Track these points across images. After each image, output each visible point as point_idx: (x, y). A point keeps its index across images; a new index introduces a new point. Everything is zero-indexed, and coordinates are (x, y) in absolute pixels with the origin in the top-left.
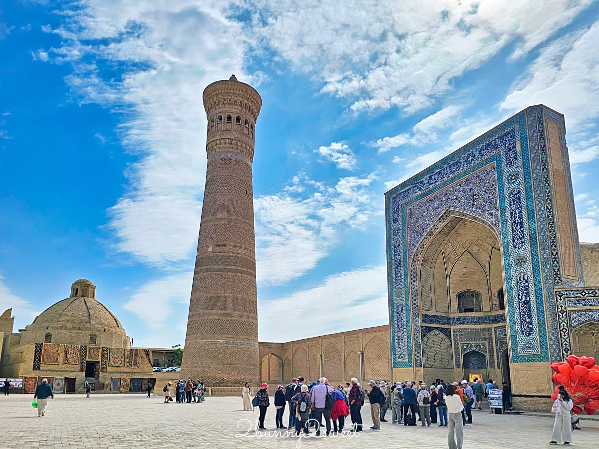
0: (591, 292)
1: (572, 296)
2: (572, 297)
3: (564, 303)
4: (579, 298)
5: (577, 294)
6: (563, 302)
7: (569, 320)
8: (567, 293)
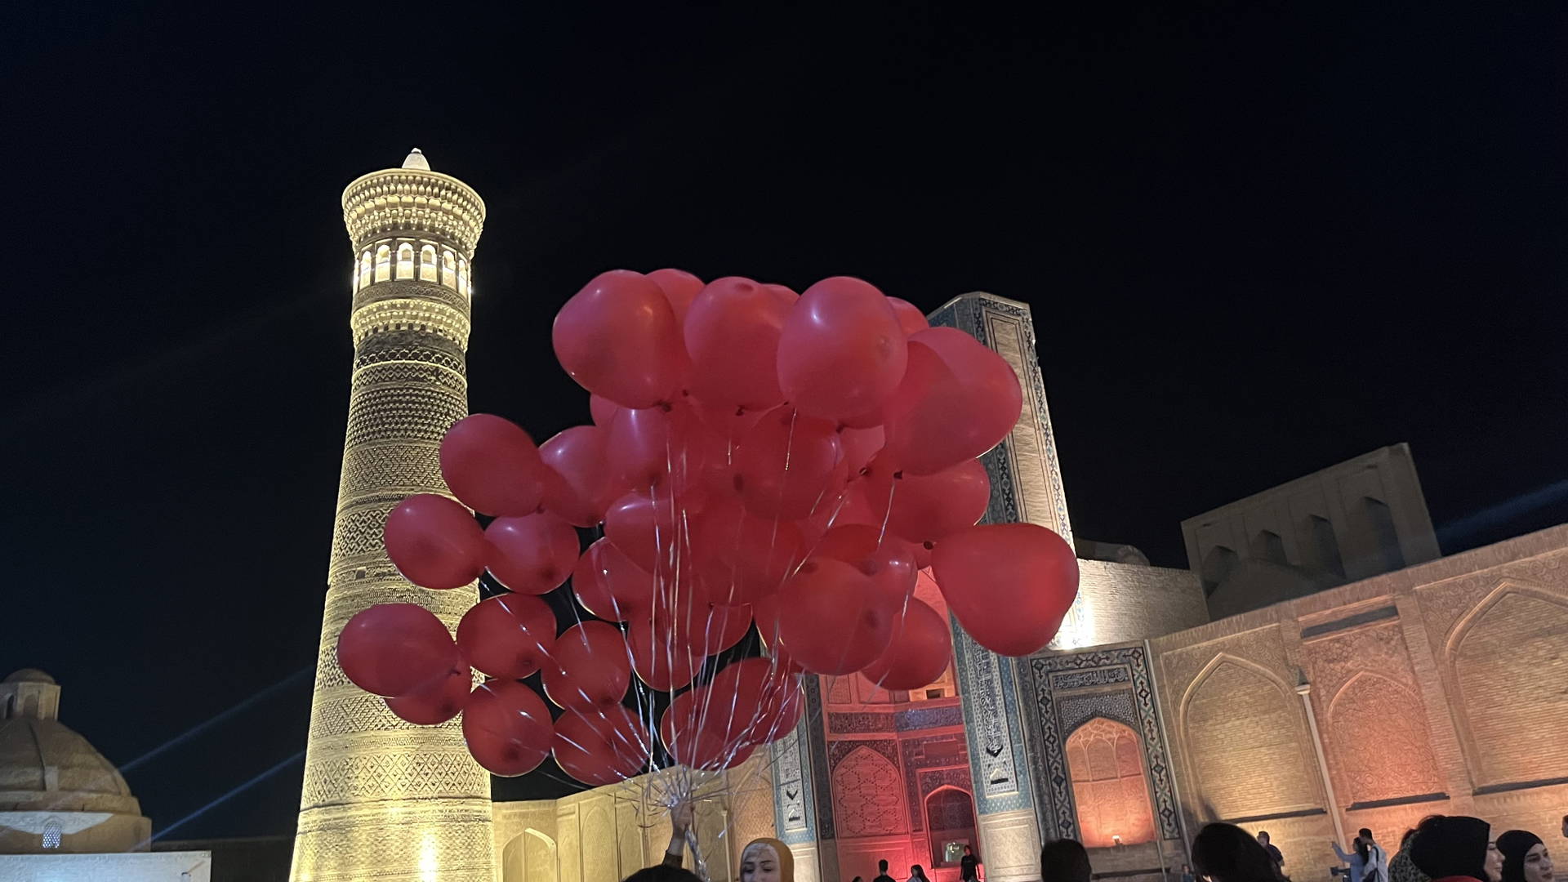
0: (1090, 658)
1: (1059, 667)
2: (1059, 670)
3: (1047, 682)
4: (1071, 672)
5: (1067, 662)
6: (1044, 681)
7: (1059, 718)
8: (1051, 661)
